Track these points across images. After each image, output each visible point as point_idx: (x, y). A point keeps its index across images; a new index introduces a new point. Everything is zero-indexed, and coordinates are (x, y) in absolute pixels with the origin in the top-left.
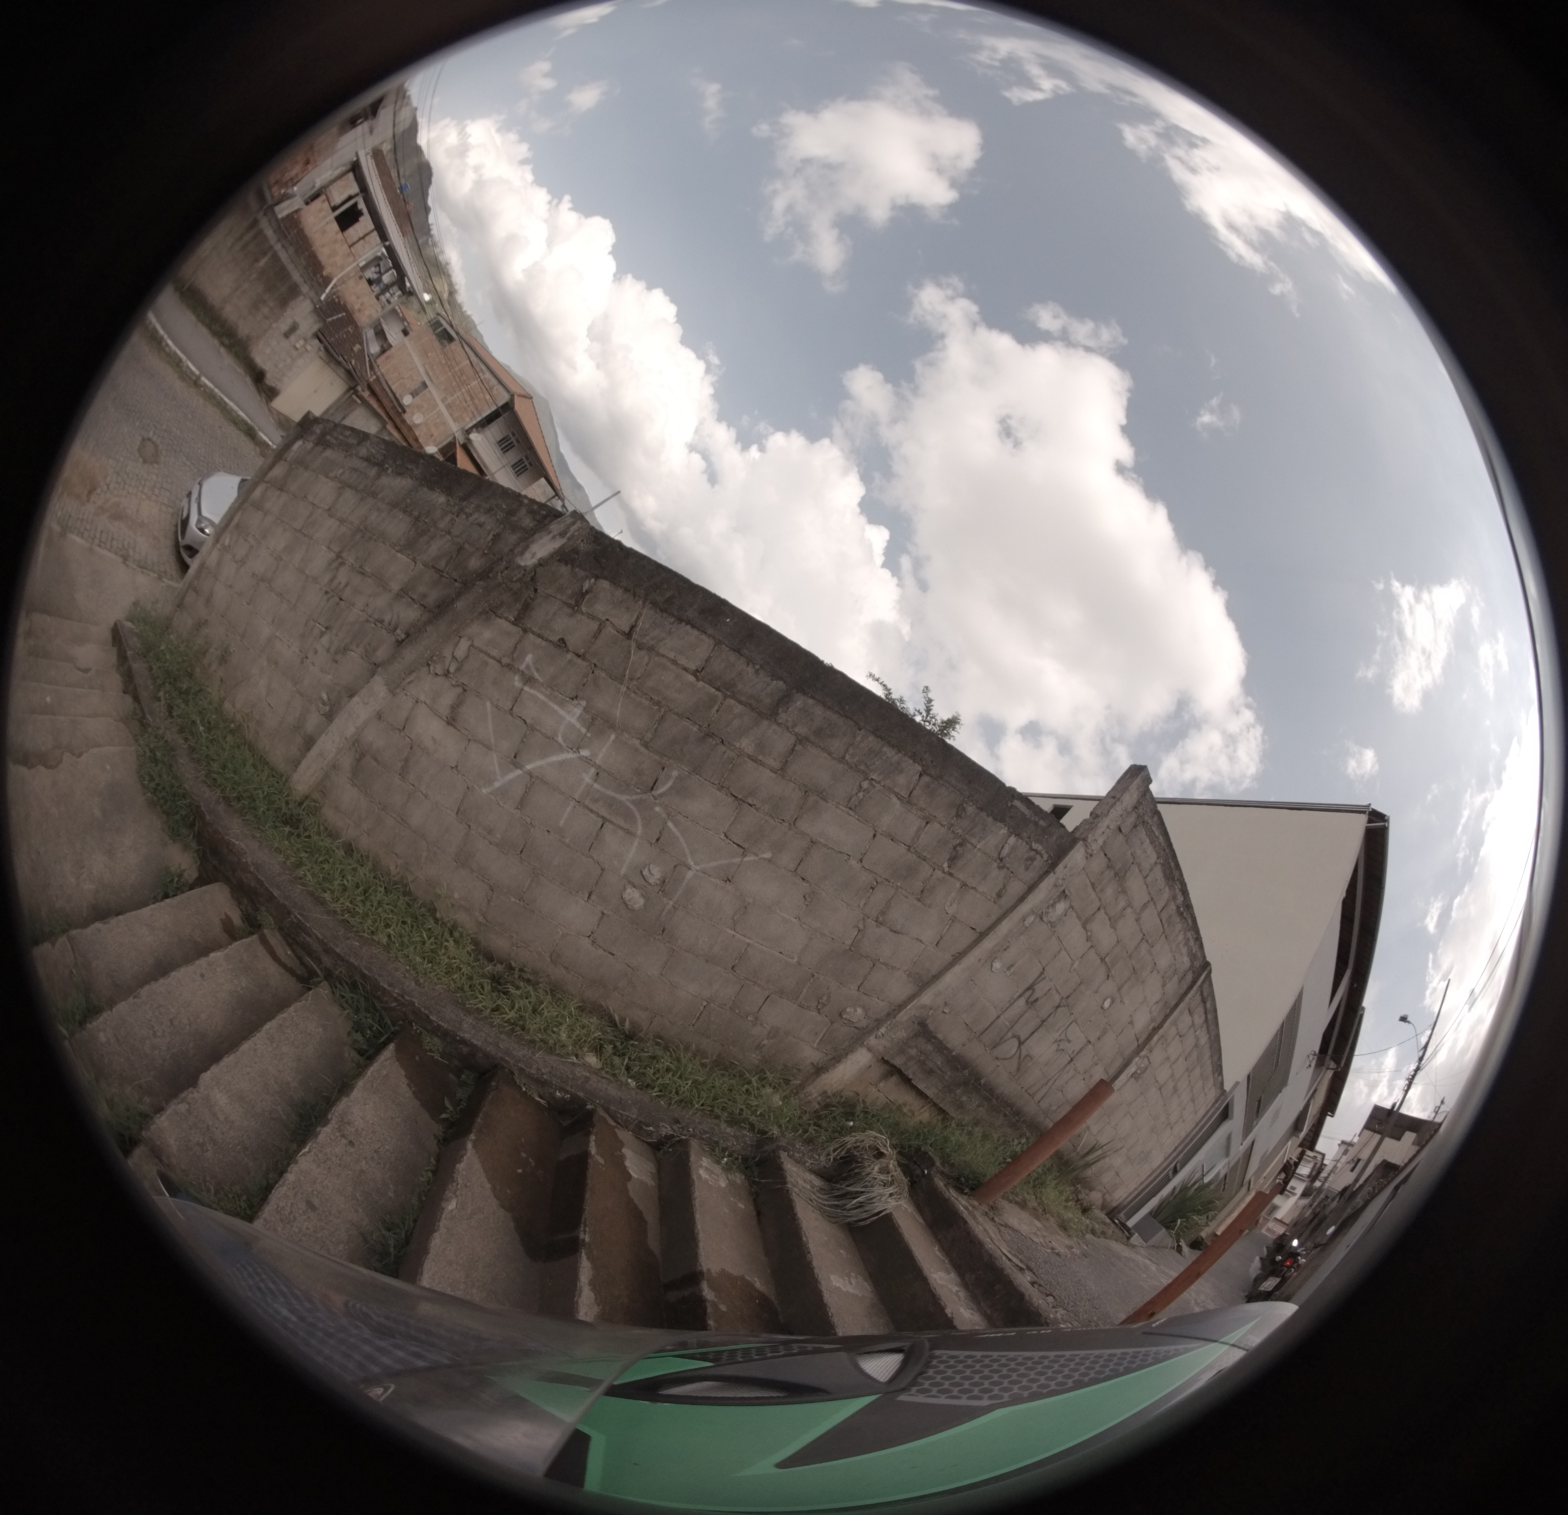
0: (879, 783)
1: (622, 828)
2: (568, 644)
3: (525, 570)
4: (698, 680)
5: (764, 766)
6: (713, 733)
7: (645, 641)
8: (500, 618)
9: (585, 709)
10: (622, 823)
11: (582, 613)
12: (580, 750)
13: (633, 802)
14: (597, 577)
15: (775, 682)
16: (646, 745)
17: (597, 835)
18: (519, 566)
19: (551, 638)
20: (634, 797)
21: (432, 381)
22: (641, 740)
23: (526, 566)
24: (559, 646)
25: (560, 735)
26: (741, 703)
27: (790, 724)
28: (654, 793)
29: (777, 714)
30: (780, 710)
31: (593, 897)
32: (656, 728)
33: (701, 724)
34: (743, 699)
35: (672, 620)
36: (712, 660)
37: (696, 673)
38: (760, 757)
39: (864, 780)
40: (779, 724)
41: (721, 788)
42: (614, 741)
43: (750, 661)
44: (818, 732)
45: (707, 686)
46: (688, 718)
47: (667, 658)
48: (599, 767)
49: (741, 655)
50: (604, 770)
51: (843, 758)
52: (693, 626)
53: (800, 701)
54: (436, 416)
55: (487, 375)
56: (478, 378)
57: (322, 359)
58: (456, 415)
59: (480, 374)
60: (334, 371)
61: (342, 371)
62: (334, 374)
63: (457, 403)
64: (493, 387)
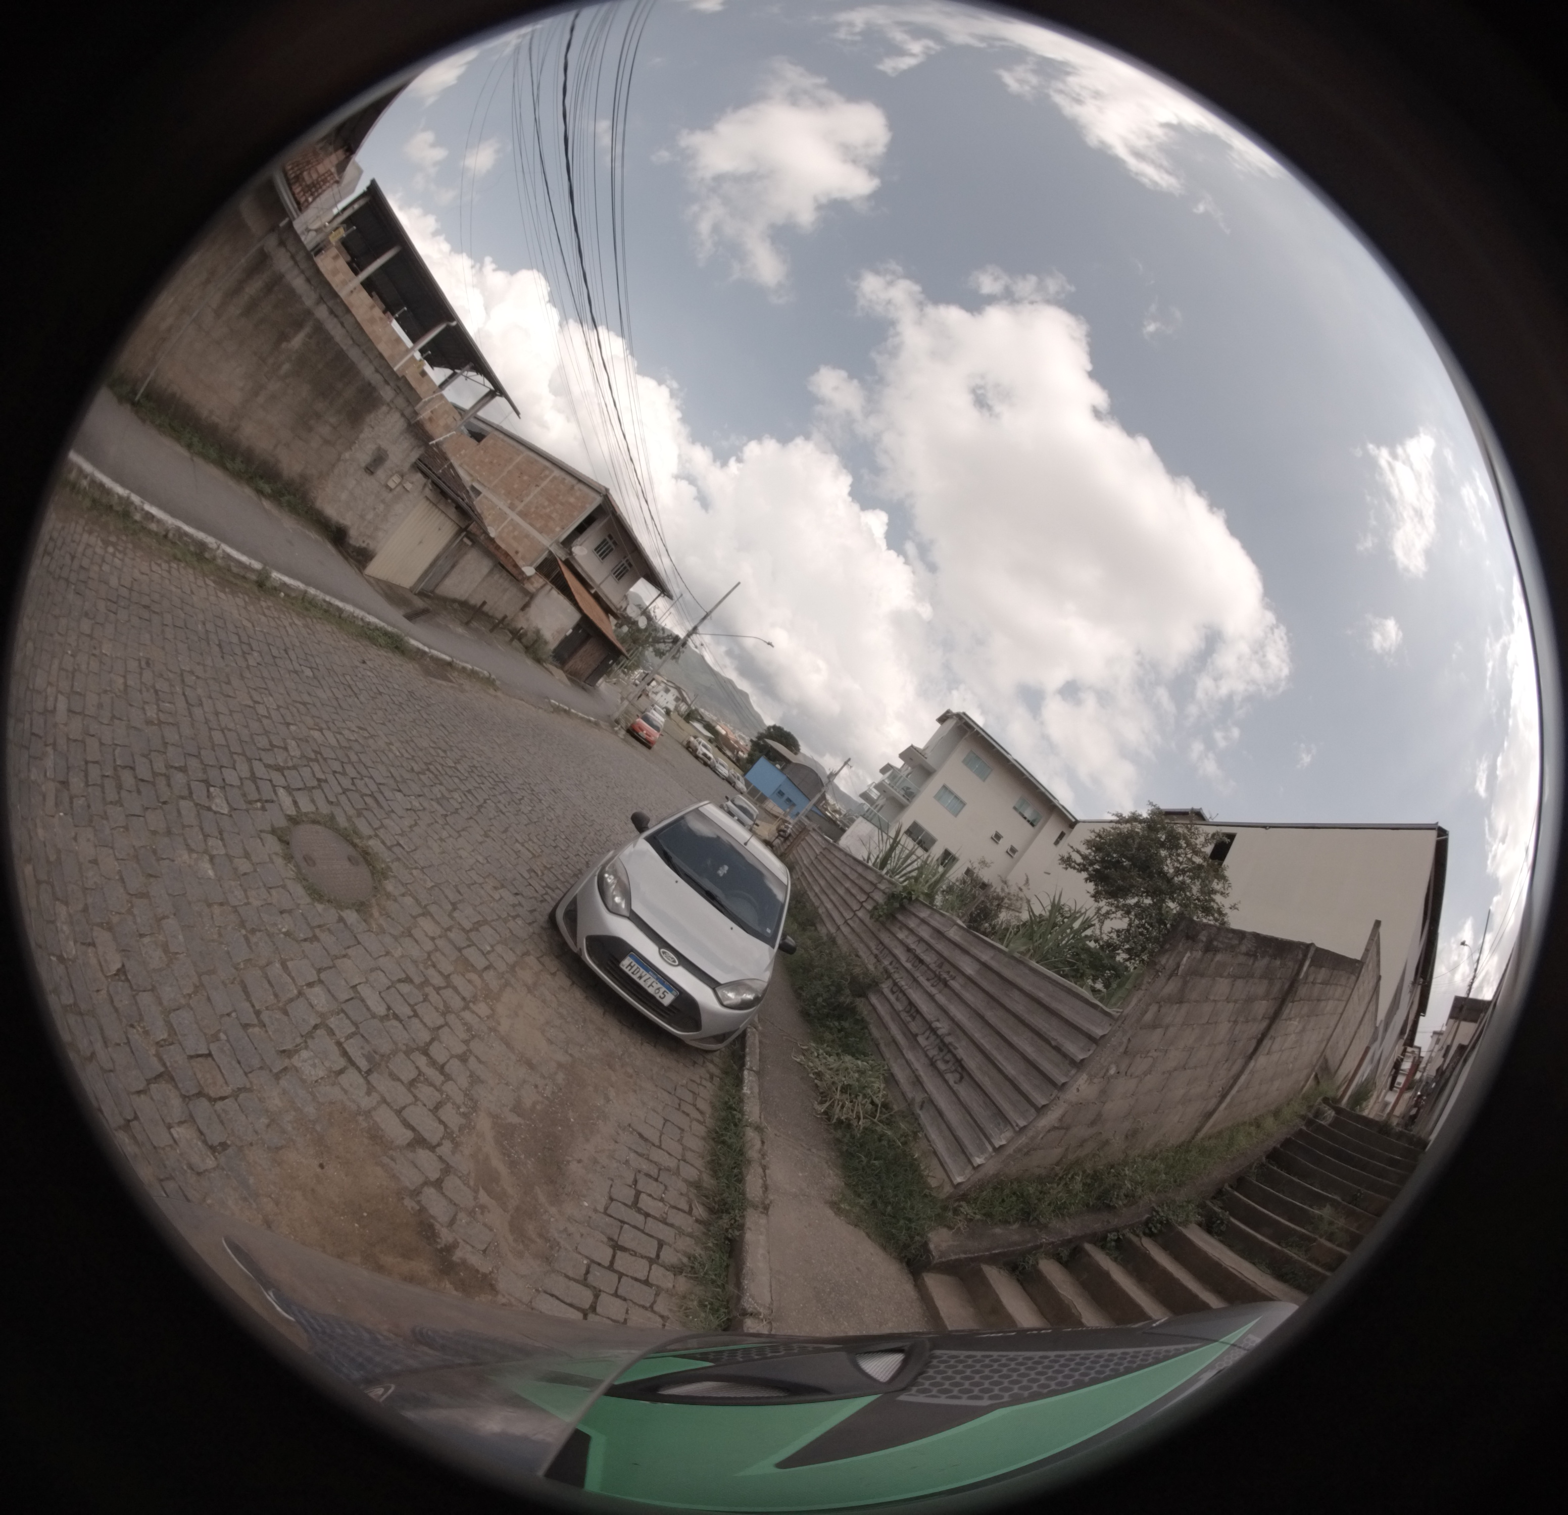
21: (483, 485)
54: (511, 528)
55: (557, 473)
56: (546, 477)
57: (427, 499)
58: (538, 525)
59: (547, 472)
60: (443, 512)
61: (452, 512)
62: (443, 516)
63: (533, 510)
64: (572, 487)
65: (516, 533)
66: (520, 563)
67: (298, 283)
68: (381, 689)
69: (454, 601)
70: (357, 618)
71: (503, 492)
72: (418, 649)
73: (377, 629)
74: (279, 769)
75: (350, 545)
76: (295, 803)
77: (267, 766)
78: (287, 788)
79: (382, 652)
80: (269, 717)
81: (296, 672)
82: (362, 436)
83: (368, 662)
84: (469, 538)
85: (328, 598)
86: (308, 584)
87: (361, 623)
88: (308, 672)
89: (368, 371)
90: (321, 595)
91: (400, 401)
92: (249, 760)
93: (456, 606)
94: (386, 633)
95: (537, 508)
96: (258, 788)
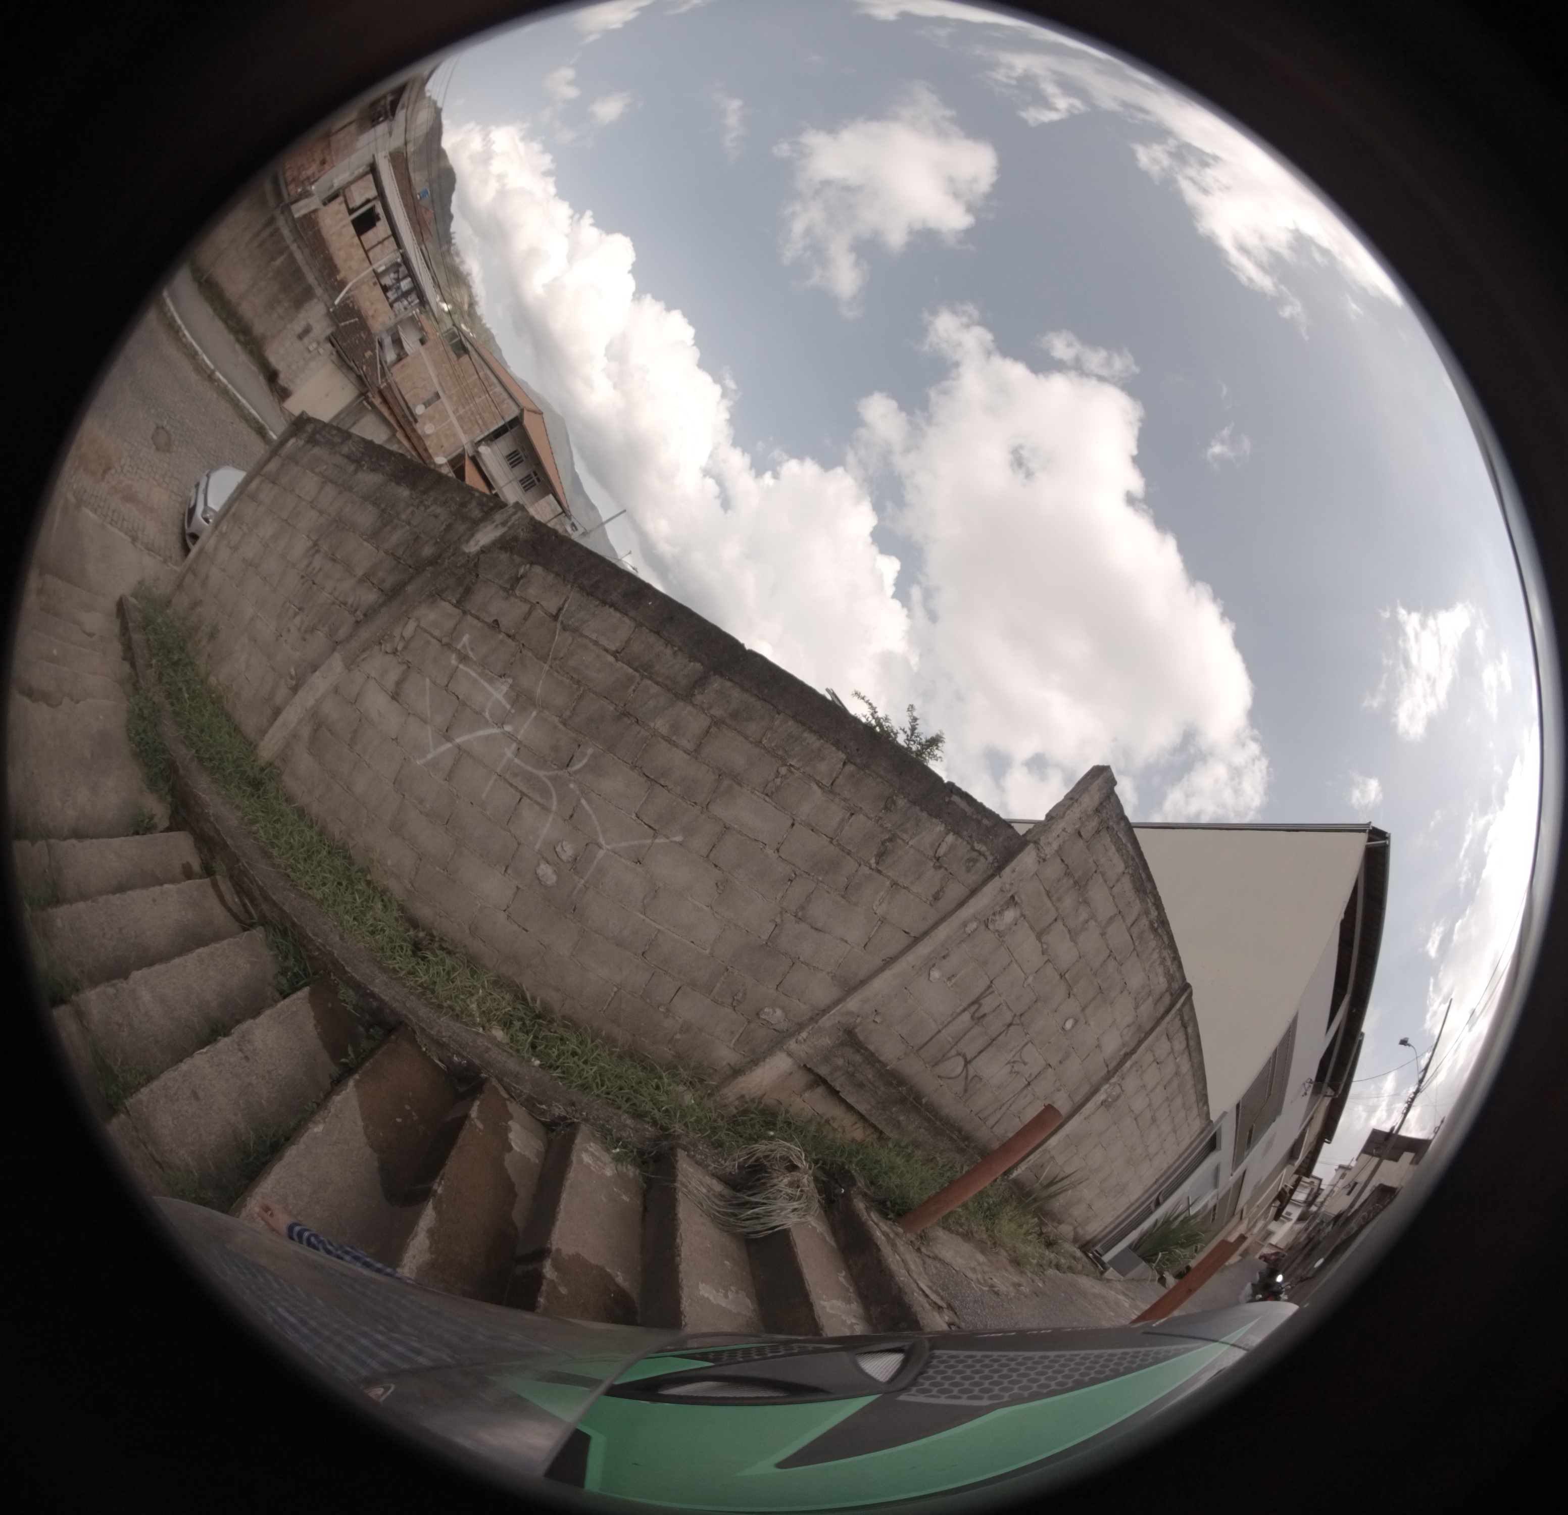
0: (798, 769)
1: (538, 803)
2: (501, 625)
3: (468, 557)
4: (617, 660)
5: (677, 747)
6: (629, 713)
7: (570, 623)
8: (445, 601)
9: (512, 687)
10: (539, 799)
11: (516, 597)
12: (504, 726)
13: (550, 778)
14: (532, 564)
15: (692, 664)
16: (565, 724)
17: (515, 809)
18: (464, 553)
19: (486, 620)
20: (551, 773)
22: (560, 717)
23: (470, 553)
24: (493, 627)
25: (487, 711)
26: (657, 683)
27: (705, 706)
28: (569, 769)
29: (693, 695)
30: (696, 691)
31: (509, 871)
32: (575, 706)
33: (617, 703)
34: (660, 679)
35: (597, 603)
36: (632, 641)
37: (615, 654)
38: (674, 738)
39: (782, 766)
40: (694, 706)
41: (634, 767)
42: (536, 717)
43: (668, 643)
44: (734, 715)
45: (625, 667)
46: (605, 697)
47: (590, 638)
48: (520, 743)
49: (661, 637)
50: (525, 746)
51: (761, 742)
52: (616, 609)
53: (716, 683)
54: (447, 427)
55: (499, 388)
57: (334, 363)
58: (466, 427)
62: (345, 380)
63: (469, 415)
64: (502, 401)
65: (448, 432)
75: (277, 384)
82: (300, 315)
84: (368, 403)
95: (472, 414)
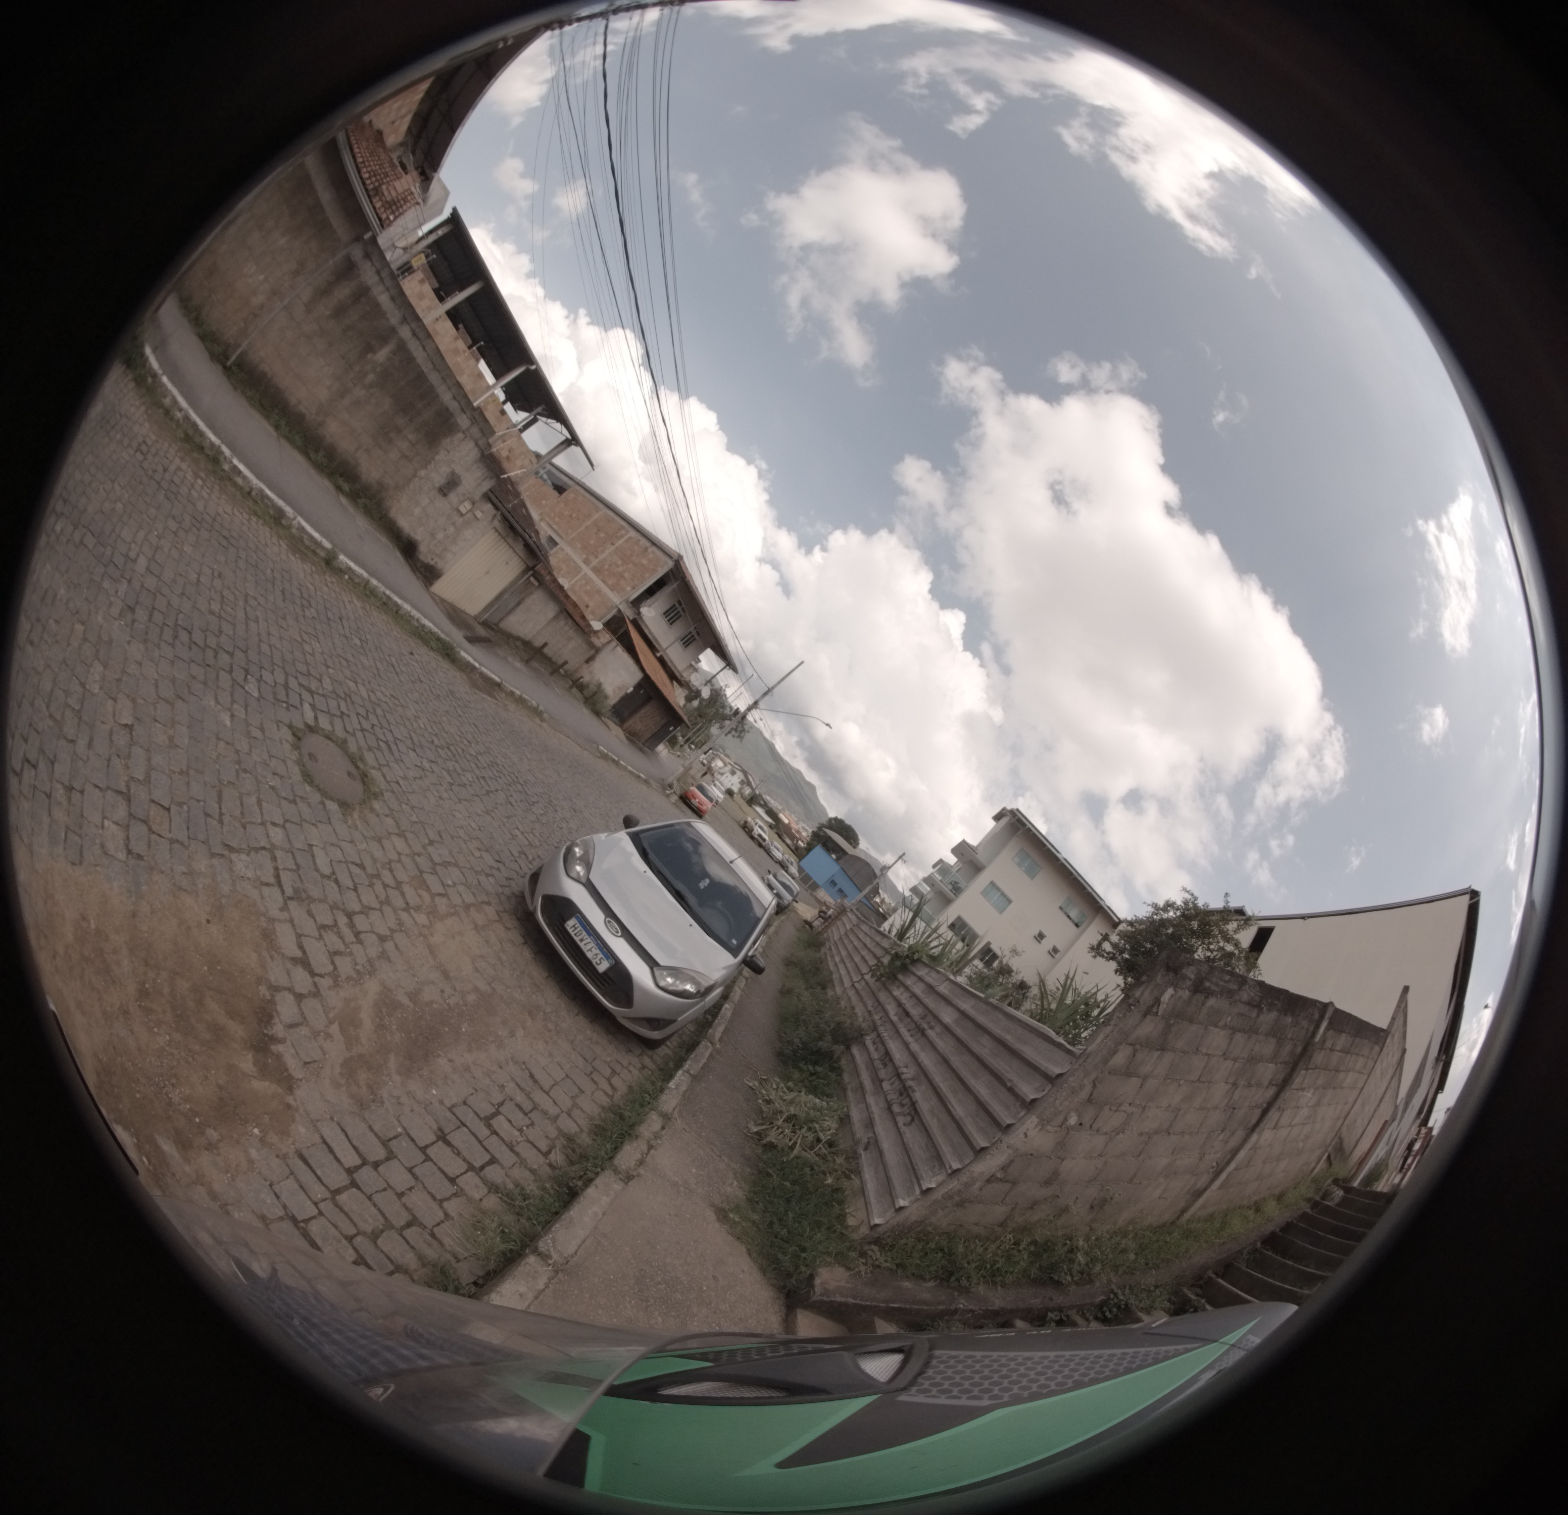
21: (560, 537)
54: (583, 582)
55: (633, 533)
56: (622, 536)
57: (497, 531)
58: (610, 582)
59: (623, 532)
60: (511, 547)
61: (520, 548)
62: (511, 551)
63: (606, 567)
64: (646, 549)
65: (588, 588)
66: (589, 617)
67: (384, 299)
68: (423, 678)
69: (518, 638)
70: (413, 617)
71: (579, 546)
72: (469, 662)
73: (431, 632)
74: (311, 692)
75: (419, 559)
76: (316, 718)
77: (300, 685)
78: (313, 706)
79: (432, 654)
80: (313, 655)
81: (346, 637)
82: (437, 457)
83: (416, 656)
84: (535, 578)
85: (388, 592)
86: (371, 574)
87: (416, 624)
88: (358, 642)
89: (446, 397)
90: (382, 588)
91: (475, 431)
92: (287, 674)
93: (519, 643)
94: (439, 639)
95: (610, 565)
96: (287, 695)
